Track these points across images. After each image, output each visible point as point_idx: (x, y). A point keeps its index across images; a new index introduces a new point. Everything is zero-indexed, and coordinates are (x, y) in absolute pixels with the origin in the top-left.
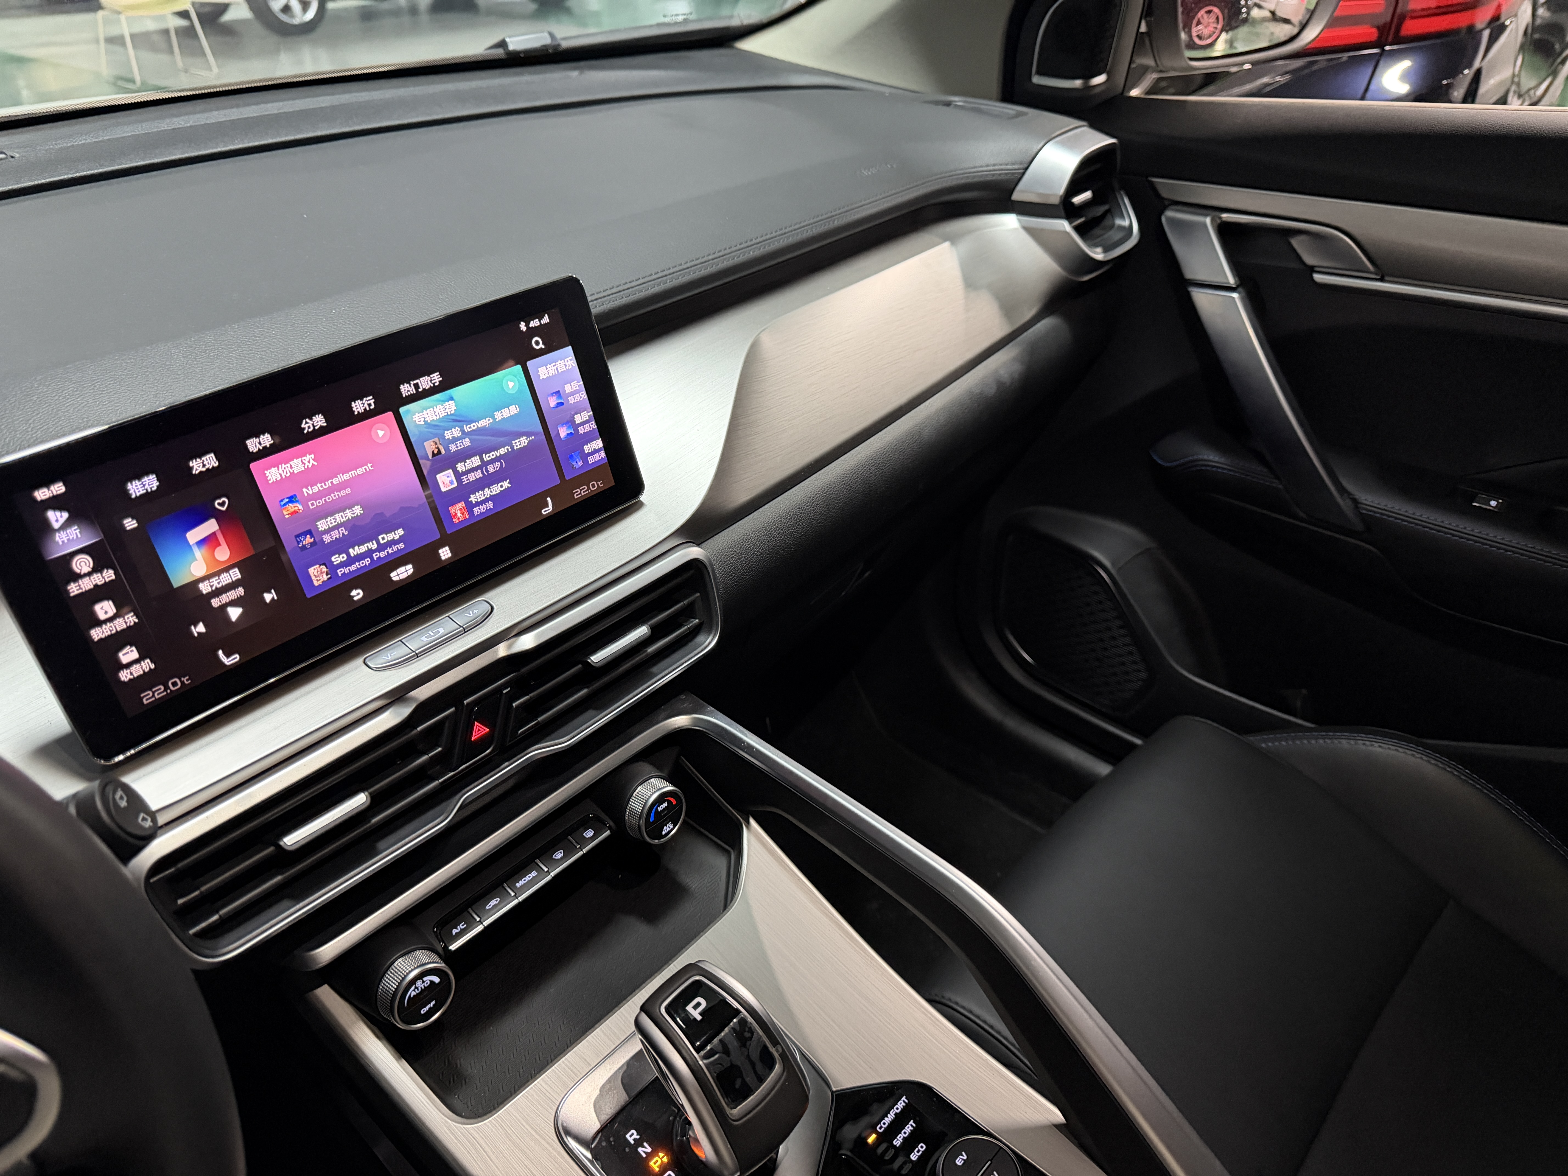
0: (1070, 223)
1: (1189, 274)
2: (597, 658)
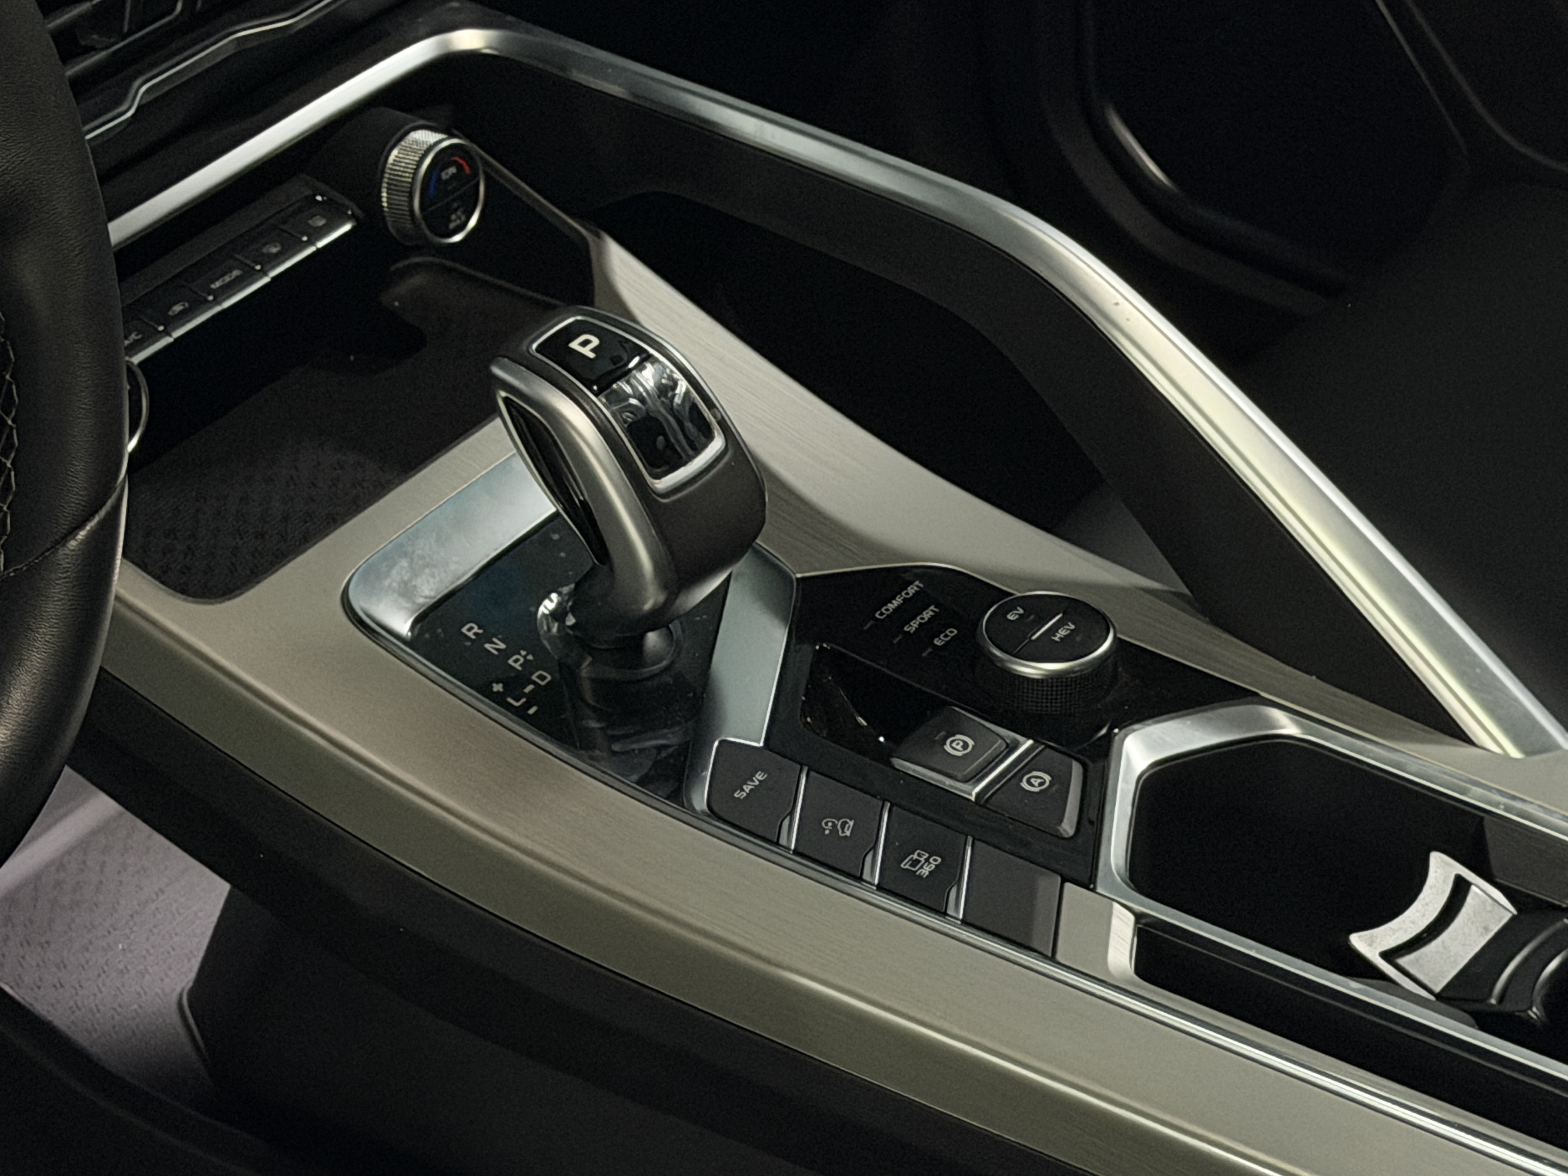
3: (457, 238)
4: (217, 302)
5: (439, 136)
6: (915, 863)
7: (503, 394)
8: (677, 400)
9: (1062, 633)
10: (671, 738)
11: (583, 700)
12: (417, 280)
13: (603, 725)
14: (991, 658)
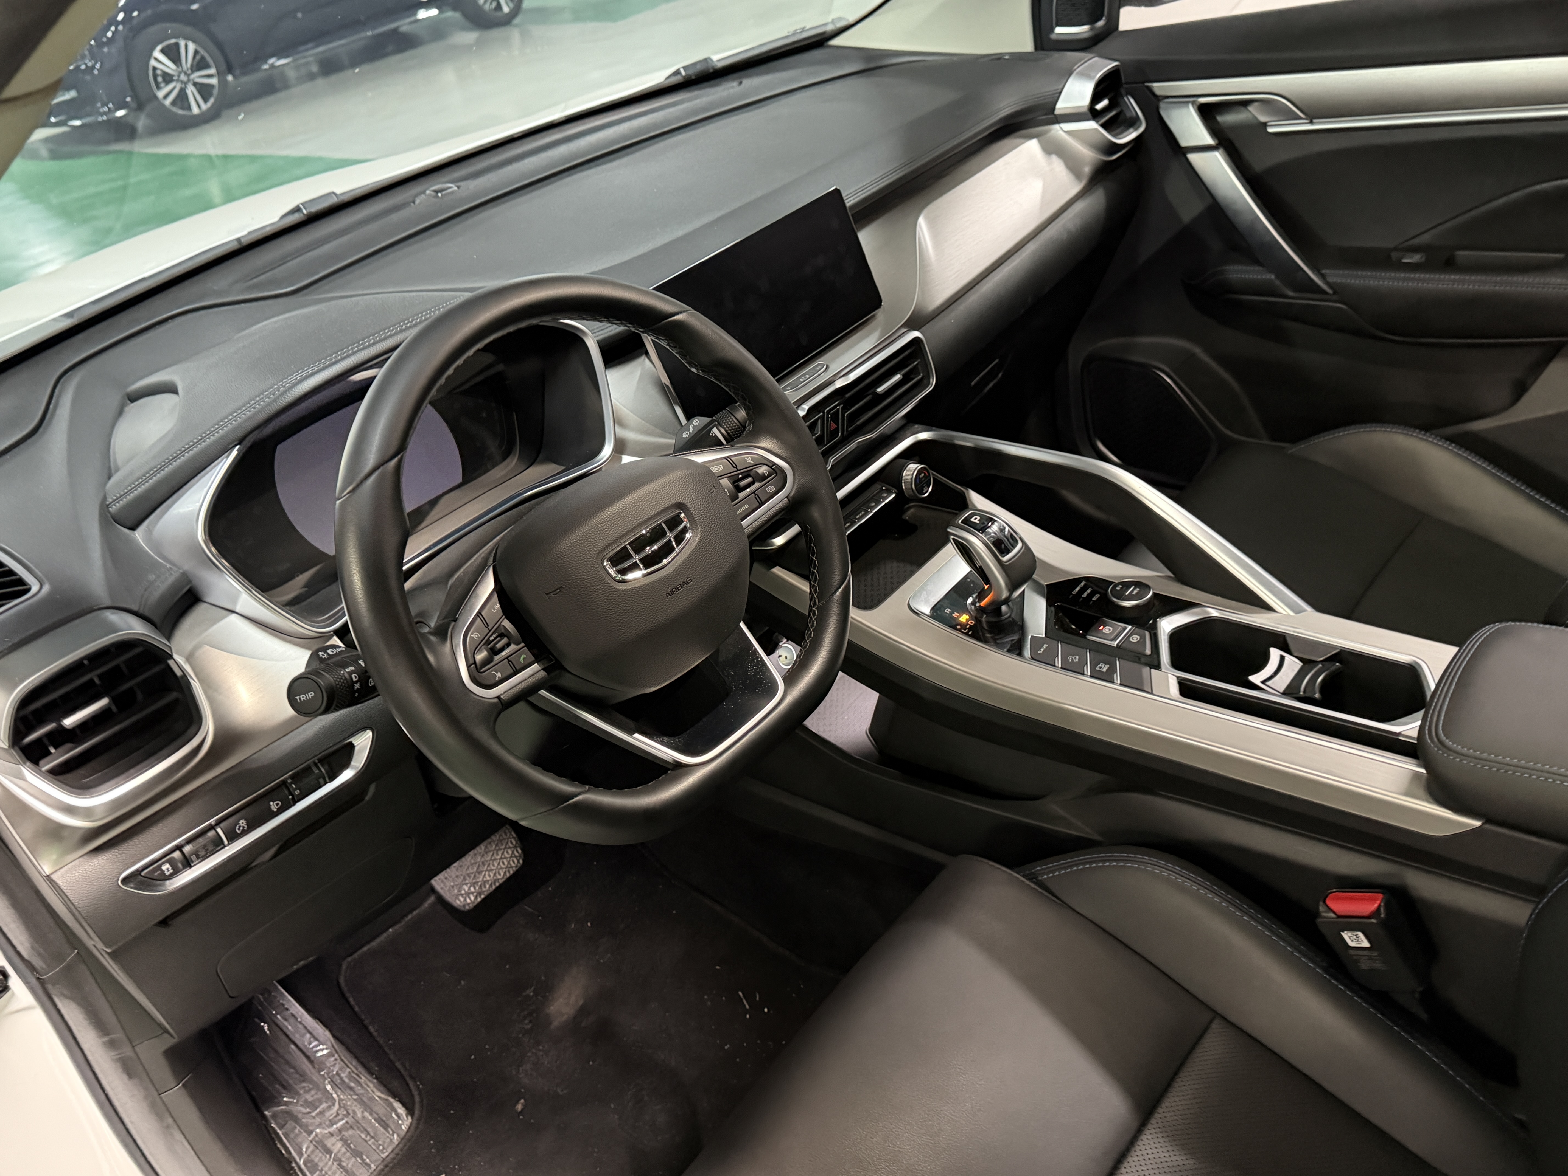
0: (1097, 122)
1: (1184, 143)
2: (880, 390)
3: (926, 495)
4: (859, 522)
5: (918, 465)
6: (1101, 667)
7: (952, 537)
8: (1006, 533)
9: (1135, 592)
10: (1015, 637)
11: (984, 629)
12: (912, 510)
13: (993, 635)
14: (1113, 603)
